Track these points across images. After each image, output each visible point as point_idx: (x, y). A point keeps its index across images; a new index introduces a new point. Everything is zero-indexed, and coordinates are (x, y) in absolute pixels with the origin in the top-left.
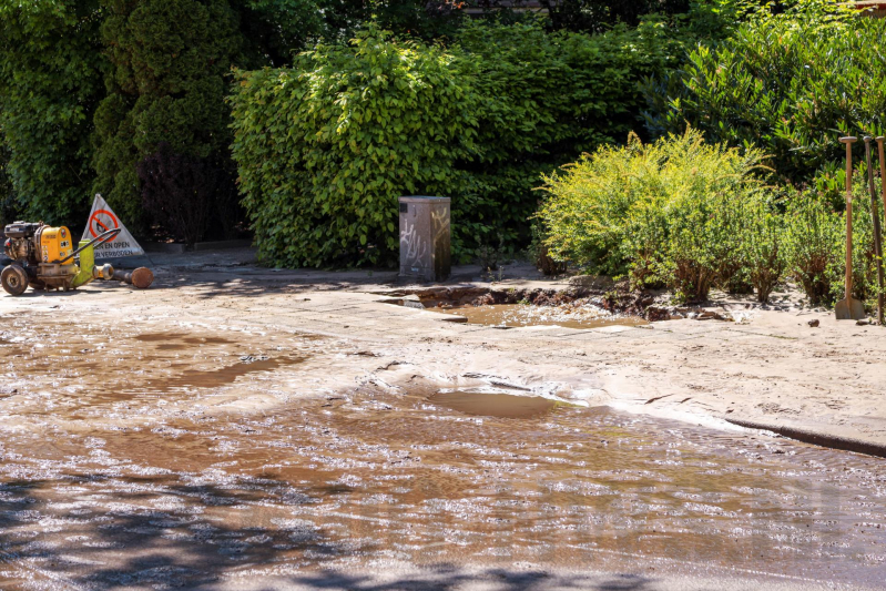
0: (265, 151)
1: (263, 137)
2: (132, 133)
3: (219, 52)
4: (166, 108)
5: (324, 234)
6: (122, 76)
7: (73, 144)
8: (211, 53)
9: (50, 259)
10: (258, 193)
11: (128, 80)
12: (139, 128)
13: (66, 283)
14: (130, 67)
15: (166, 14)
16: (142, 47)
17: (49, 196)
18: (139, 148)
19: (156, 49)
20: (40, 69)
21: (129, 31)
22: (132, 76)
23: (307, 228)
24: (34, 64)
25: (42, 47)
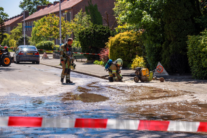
0: (193, 53)
1: (193, 50)
2: (169, 49)
4: (177, 44)
5: (204, 72)
6: (168, 37)
7: (159, 52)
8: (187, 32)
9: (144, 75)
10: (192, 63)
11: (169, 38)
12: (171, 48)
13: (147, 80)
14: (170, 35)
15: (177, 24)
16: (172, 31)
18: (170, 53)
19: (175, 31)
20: (153, 36)
21: (169, 27)
22: (170, 37)
23: (201, 70)
24: (151, 34)
25: (153, 31)
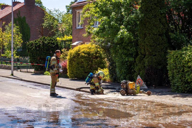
0: (175, 68)
1: (175, 65)
2: (145, 63)
3: (164, 47)
4: (152, 58)
5: (188, 86)
6: (142, 51)
8: (162, 47)
9: (131, 88)
10: (173, 77)
11: (144, 52)
12: (146, 62)
13: (134, 94)
14: (144, 50)
15: (153, 38)
16: (147, 45)
17: (125, 76)
18: (146, 66)
19: (150, 46)
20: (125, 49)
21: (145, 42)
22: (145, 51)
23: (184, 84)
24: (124, 48)
25: (126, 45)
